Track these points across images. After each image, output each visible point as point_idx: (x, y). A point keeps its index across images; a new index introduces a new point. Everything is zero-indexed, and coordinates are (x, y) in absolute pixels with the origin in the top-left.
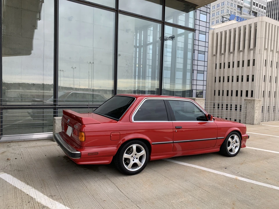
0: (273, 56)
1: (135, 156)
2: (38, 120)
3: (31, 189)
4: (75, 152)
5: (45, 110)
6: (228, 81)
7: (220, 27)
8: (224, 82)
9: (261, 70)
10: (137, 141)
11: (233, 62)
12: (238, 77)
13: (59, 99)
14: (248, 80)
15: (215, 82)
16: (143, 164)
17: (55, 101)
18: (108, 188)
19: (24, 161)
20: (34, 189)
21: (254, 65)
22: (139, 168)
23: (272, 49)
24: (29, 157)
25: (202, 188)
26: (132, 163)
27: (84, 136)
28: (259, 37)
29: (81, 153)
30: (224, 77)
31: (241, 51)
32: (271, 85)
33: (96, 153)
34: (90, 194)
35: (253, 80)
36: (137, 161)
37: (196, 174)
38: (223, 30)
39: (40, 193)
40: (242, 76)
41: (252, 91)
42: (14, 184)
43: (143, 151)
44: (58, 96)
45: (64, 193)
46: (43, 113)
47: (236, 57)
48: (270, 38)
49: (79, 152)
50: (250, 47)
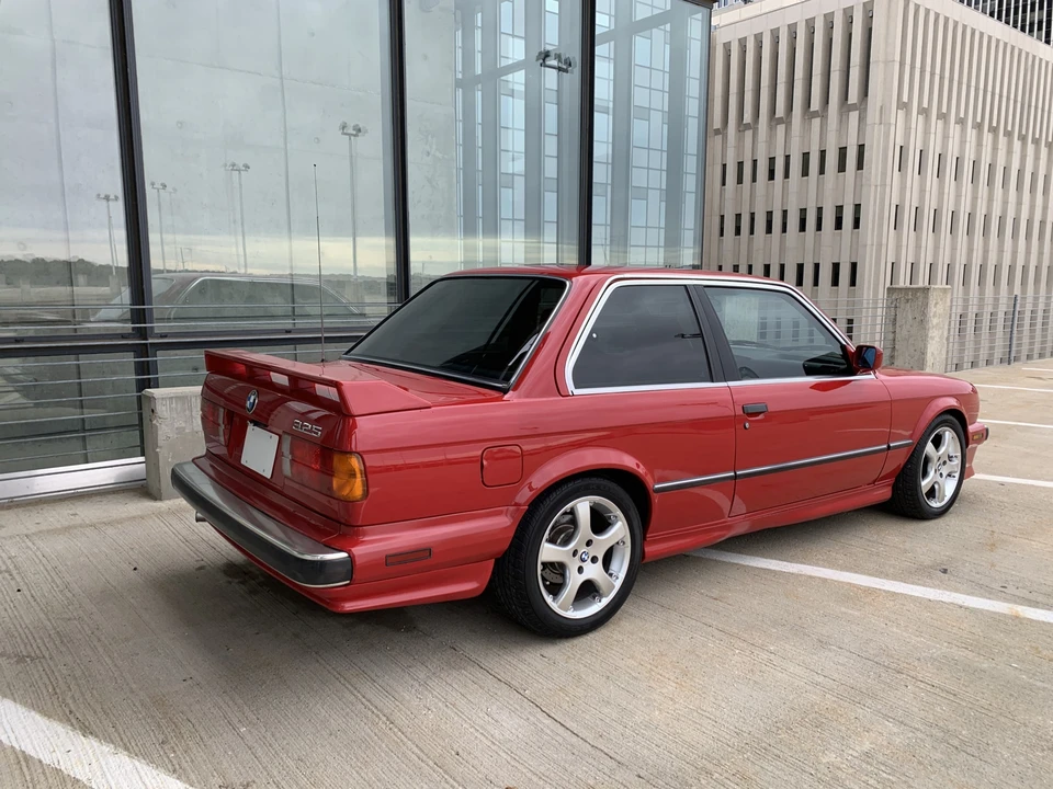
0: (926, 132)
1: (585, 549)
2: (58, 404)
3: (111, 759)
4: (320, 557)
5: (84, 360)
6: (769, 230)
7: (737, 19)
8: (752, 232)
9: (884, 185)
10: (595, 481)
11: (788, 158)
12: (803, 212)
13: (156, 306)
14: (839, 225)
15: (722, 235)
16: (618, 584)
17: (139, 316)
18: (496, 716)
19: (33, 603)
20: (123, 758)
21: (860, 166)
22: (605, 601)
23: (925, 105)
24: (53, 581)
25: (912, 673)
26: (574, 581)
27: (358, 475)
28: (881, 58)
29: (351, 557)
30: (753, 215)
31: (815, 114)
32: (918, 239)
33: (421, 553)
34: (425, 758)
35: (856, 224)
36: (594, 572)
37: (843, 609)
38: (748, 32)
39: (162, 776)
40: (820, 210)
41: (854, 266)
42: (13, 738)
43: (619, 524)
44: (154, 295)
45: (291, 763)
46: (79, 373)
47: (799, 138)
48: (918, 64)
49: (344, 555)
50: (846, 99)
